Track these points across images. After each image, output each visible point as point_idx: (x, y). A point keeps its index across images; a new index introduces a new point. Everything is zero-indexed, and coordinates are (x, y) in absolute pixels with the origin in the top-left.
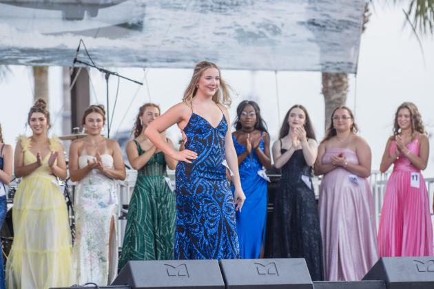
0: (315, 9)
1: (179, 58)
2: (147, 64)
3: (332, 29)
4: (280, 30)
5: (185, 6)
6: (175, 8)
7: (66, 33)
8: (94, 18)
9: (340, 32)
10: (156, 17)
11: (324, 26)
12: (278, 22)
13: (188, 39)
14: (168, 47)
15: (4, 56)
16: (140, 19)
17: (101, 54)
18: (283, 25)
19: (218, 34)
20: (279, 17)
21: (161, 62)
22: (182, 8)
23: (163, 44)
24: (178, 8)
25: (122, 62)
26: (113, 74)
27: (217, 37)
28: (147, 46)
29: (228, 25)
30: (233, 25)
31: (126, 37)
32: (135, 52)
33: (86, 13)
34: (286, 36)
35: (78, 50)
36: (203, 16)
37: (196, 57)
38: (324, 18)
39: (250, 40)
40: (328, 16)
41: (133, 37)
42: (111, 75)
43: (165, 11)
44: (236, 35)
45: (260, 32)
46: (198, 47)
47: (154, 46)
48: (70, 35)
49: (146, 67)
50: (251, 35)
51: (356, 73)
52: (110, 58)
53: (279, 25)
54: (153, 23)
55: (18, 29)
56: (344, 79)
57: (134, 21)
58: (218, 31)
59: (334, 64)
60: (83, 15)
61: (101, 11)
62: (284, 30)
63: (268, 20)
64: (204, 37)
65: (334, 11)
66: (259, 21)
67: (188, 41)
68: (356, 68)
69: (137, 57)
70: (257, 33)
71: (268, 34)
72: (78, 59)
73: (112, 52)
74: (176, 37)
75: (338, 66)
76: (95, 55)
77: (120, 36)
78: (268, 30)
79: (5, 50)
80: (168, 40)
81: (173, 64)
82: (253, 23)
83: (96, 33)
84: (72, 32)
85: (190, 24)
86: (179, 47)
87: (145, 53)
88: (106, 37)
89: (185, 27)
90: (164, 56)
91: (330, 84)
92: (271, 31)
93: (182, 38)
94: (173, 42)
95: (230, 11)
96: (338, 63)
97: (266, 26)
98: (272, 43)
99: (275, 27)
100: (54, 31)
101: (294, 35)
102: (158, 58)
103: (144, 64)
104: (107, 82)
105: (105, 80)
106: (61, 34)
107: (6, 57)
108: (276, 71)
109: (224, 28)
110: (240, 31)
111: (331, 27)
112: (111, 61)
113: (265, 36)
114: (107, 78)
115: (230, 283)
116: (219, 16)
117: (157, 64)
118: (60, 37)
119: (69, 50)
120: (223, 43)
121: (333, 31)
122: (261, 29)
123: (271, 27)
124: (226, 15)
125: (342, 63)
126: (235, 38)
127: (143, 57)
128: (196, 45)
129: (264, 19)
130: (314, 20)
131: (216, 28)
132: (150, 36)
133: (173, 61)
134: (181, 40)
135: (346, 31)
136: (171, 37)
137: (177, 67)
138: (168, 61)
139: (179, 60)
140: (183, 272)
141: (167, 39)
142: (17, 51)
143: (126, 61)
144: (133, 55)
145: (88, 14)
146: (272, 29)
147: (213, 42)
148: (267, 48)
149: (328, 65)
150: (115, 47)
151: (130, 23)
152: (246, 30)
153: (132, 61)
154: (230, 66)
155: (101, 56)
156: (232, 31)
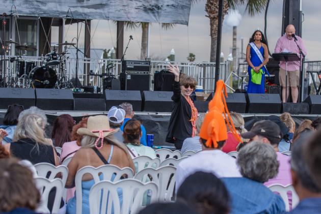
0: (173, 1)
1: (122, 17)
8: (88, 1)
9: (183, 9)
10: (113, 1)
11: (177, 7)
12: (160, 5)
13: (125, 10)
15: (54, 14)
16: (107, 3)
18: (162, 6)
19: (137, 9)
20: (160, 3)
23: (115, 12)
25: (99, 18)
28: (109, 12)
30: (142, 6)
32: (105, 14)
34: (163, 10)
36: (131, 2)
38: (177, 4)
39: (149, 11)
48: (79, 7)
49: (108, 20)
50: (150, 9)
51: (188, 25)
53: (160, 6)
54: (112, 4)
55: (59, 5)
57: (104, 3)
59: (180, 21)
62: (162, 8)
64: (131, 10)
65: (181, 2)
66: (153, 4)
70: (152, 9)
71: (156, 9)
75: (182, 22)
77: (99, 8)
82: (150, 5)
83: (88, 7)
85: (125, 5)
88: (93, 8)
91: (213, 32)
93: (123, 9)
94: (119, 11)
97: (155, 6)
98: (158, 12)
99: (159, 7)
100: (73, 5)
101: (166, 10)
102: (114, 17)
106: (76, 7)
108: (159, 23)
110: (145, 8)
112: (96, 17)
116: (137, 2)
121: (180, 9)
122: (153, 7)
123: (157, 7)
124: (139, 2)
126: (143, 10)
127: (107, 16)
128: (128, 12)
129: (155, 4)
130: (173, 4)
131: (136, 6)
132: (110, 8)
134: (122, 11)
136: (119, 9)
144: (104, 16)
145: (86, 0)
148: (156, 14)
149: (178, 21)
151: (103, 3)
152: (147, 7)
156: (142, 8)
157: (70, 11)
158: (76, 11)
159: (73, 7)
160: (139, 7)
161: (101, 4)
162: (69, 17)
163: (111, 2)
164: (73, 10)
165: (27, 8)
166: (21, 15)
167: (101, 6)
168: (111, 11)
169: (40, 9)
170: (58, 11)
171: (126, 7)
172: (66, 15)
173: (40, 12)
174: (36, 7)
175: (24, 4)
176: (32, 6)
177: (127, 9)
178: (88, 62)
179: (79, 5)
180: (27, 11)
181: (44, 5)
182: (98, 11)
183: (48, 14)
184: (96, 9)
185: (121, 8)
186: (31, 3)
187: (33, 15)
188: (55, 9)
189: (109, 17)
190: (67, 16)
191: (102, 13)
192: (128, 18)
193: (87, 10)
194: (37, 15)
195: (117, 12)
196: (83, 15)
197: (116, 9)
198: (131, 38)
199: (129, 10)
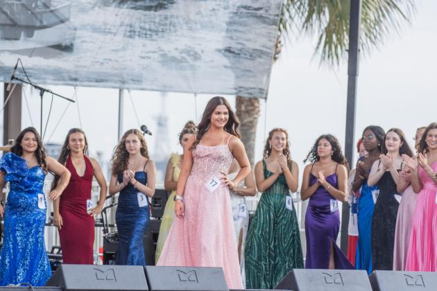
0: (231, 38)
1: (107, 78)
2: (78, 83)
3: (245, 56)
4: (200, 56)
5: (114, 31)
6: (105, 32)
8: (31, 39)
9: (254, 60)
11: (239, 54)
12: (198, 49)
13: (116, 61)
14: (97, 68)
16: (72, 42)
17: (36, 72)
18: (203, 52)
19: (143, 58)
20: (200, 45)
22: (111, 33)
24: (108, 32)
26: (48, 91)
27: (143, 60)
28: (78, 66)
29: (153, 50)
30: (157, 50)
31: (59, 58)
32: (68, 72)
34: (205, 62)
35: (16, 68)
36: (131, 40)
37: (123, 78)
38: (239, 47)
40: (243, 44)
41: (66, 58)
42: (45, 93)
43: (96, 35)
44: (160, 59)
45: (183, 58)
46: (124, 68)
47: (85, 67)
49: (76, 85)
50: (174, 59)
51: (266, 99)
52: (43, 76)
53: (199, 52)
54: (85, 45)
56: (256, 104)
57: (67, 42)
58: (144, 55)
59: (247, 89)
60: (20, 35)
61: (36, 32)
62: (203, 57)
63: (189, 47)
65: (249, 40)
66: (181, 47)
68: (267, 94)
69: (69, 76)
70: (180, 58)
71: (189, 59)
72: (15, 76)
73: (46, 71)
74: (105, 59)
75: (250, 91)
77: (54, 56)
78: (189, 55)
80: (98, 62)
81: (101, 84)
82: (176, 49)
83: (31, 53)
86: (107, 68)
87: (76, 72)
88: (41, 56)
89: (114, 50)
90: (94, 76)
91: (243, 108)
92: (192, 57)
93: (110, 60)
94: (102, 63)
95: (155, 37)
96: (251, 88)
97: (188, 52)
98: (193, 67)
101: (212, 61)
103: (74, 83)
104: (42, 98)
105: (40, 97)
108: (195, 94)
109: (149, 52)
110: (164, 55)
111: (245, 54)
112: (45, 79)
113: (186, 62)
114: (42, 95)
115: (153, 288)
117: (86, 83)
119: (5, 67)
120: (148, 66)
121: (246, 58)
122: (183, 55)
123: (192, 53)
124: (152, 40)
125: (254, 88)
126: (159, 62)
127: (74, 76)
129: (186, 45)
130: (230, 47)
131: (142, 52)
133: (102, 81)
134: (110, 63)
135: (259, 60)
137: (105, 87)
138: (97, 81)
139: (107, 81)
140: (111, 276)
141: (95, 60)
143: (59, 80)
144: (65, 75)
145: (25, 35)
146: (192, 55)
147: (139, 65)
148: (189, 72)
149: (242, 89)
150: (48, 66)
151: (64, 45)
152: (169, 55)
153: (64, 80)
154: (154, 87)
160: (150, 55)
162: (17, 79)
163: (83, 42)
167: (59, 49)
179: (7, 46)
190: (13, 78)
197: (95, 58)
198: (146, 132)
199: (125, 61)
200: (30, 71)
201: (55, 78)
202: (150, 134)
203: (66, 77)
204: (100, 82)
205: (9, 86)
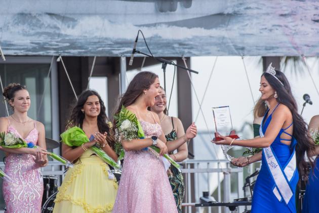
1: (278, 45)
7: (160, 24)
10: (251, 6)
13: (286, 27)
15: (98, 47)
16: (236, 9)
21: (259, 50)
23: (261, 33)
25: (219, 51)
28: (243, 35)
33: (179, 4)
35: (136, 41)
37: (295, 44)
41: (229, 27)
47: (252, 34)
48: (164, 26)
49: (243, 56)
55: (110, 21)
57: (230, 11)
60: (176, 6)
64: (303, 25)
67: (287, 29)
74: (274, 26)
76: (191, 45)
77: (216, 26)
79: (99, 42)
80: (266, 29)
84: (166, 23)
85: (286, 12)
89: (282, 15)
93: (280, 26)
94: (271, 30)
100: (147, 22)
102: (257, 47)
105: (163, 70)
106: (155, 25)
107: (101, 49)
112: (208, 50)
114: (164, 68)
118: (153, 28)
127: (241, 45)
128: (293, 32)
131: (314, 15)
132: (247, 25)
136: (269, 26)
139: (278, 48)
141: (264, 27)
142: (110, 42)
144: (231, 44)
145: (181, 6)
147: (312, 29)
150: (211, 37)
151: (226, 12)
155: (196, 46)
157: (140, 37)
158: (156, 36)
159: (148, 26)
161: (221, 14)
162: (139, 52)
163: (247, 8)
164: (148, 33)
165: (26, 34)
166: (11, 52)
167: (221, 18)
168: (248, 31)
169: (59, 35)
170: (106, 39)
171: (290, 19)
172: (131, 49)
173: (61, 45)
174: (48, 30)
175: (17, 24)
176: (39, 30)
177: (290, 25)
178: (192, 171)
179: (163, 18)
180: (26, 41)
181: (71, 23)
182: (215, 33)
183: (80, 48)
184: (207, 27)
185: (277, 22)
186: (34, 21)
187: (41, 53)
188: (98, 34)
189: (243, 49)
190: (134, 51)
191: (224, 38)
192: (296, 48)
193: (184, 34)
194: (52, 53)
195: (265, 33)
196: (176, 46)
197: (263, 25)
198: (307, 102)
199: (297, 25)
200: (191, 43)
201: (219, 49)
202: (311, 103)
203: (233, 47)
204: (270, 50)
205: (131, 61)
